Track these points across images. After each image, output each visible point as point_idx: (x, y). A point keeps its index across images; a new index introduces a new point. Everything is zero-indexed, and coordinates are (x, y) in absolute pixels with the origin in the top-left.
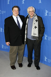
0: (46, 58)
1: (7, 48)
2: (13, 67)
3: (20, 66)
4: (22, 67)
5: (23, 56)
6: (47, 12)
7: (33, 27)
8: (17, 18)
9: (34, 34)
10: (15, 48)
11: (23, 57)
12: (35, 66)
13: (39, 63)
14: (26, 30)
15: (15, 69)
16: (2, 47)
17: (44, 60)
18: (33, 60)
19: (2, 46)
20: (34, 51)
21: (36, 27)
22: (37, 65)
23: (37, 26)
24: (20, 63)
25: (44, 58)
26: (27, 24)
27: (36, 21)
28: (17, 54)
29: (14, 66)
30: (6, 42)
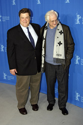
0: (78, 95)
1: (13, 78)
2: (23, 111)
3: (34, 109)
4: (37, 110)
5: (39, 92)
6: (79, 17)
7: (56, 43)
8: (28, 28)
9: (58, 55)
10: (26, 78)
11: (39, 94)
12: (60, 109)
13: (67, 104)
14: (43, 49)
15: (26, 113)
16: (3, 77)
17: (75, 98)
18: (57, 99)
19: (3, 75)
20: (57, 84)
21: (60, 44)
22: (63, 107)
23: (62, 42)
24: (35, 104)
25: (75, 95)
26: (45, 39)
27: (61, 33)
28: (29, 89)
29: (24, 108)
30: (10, 69)
